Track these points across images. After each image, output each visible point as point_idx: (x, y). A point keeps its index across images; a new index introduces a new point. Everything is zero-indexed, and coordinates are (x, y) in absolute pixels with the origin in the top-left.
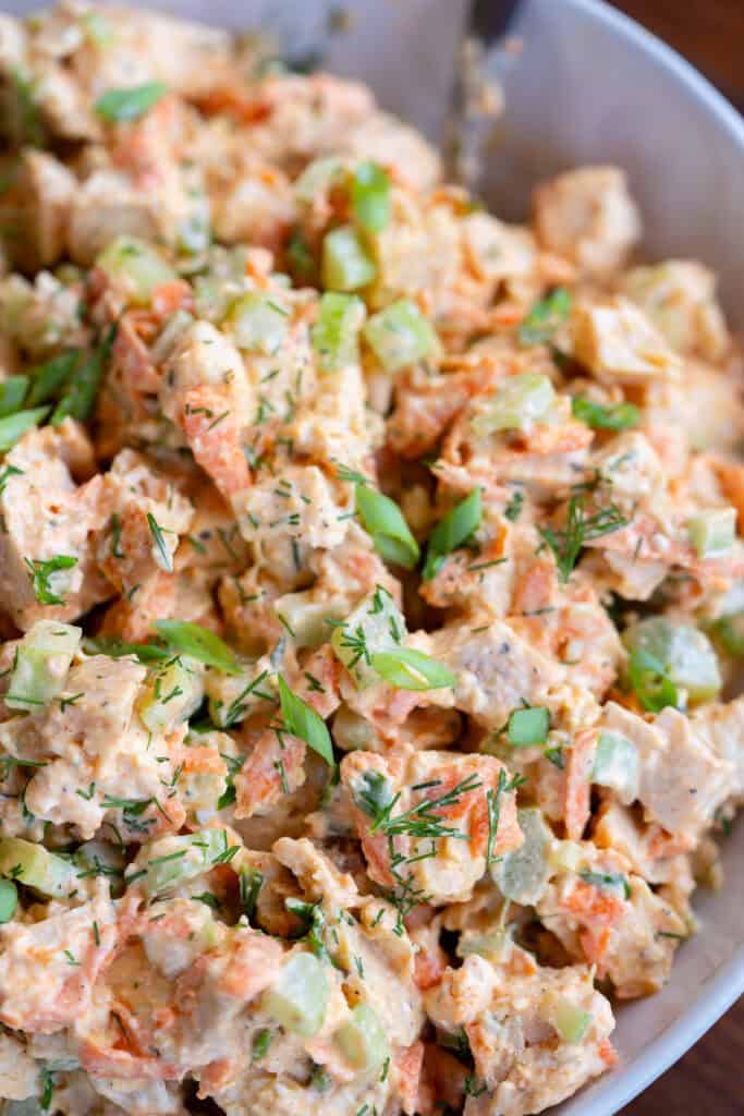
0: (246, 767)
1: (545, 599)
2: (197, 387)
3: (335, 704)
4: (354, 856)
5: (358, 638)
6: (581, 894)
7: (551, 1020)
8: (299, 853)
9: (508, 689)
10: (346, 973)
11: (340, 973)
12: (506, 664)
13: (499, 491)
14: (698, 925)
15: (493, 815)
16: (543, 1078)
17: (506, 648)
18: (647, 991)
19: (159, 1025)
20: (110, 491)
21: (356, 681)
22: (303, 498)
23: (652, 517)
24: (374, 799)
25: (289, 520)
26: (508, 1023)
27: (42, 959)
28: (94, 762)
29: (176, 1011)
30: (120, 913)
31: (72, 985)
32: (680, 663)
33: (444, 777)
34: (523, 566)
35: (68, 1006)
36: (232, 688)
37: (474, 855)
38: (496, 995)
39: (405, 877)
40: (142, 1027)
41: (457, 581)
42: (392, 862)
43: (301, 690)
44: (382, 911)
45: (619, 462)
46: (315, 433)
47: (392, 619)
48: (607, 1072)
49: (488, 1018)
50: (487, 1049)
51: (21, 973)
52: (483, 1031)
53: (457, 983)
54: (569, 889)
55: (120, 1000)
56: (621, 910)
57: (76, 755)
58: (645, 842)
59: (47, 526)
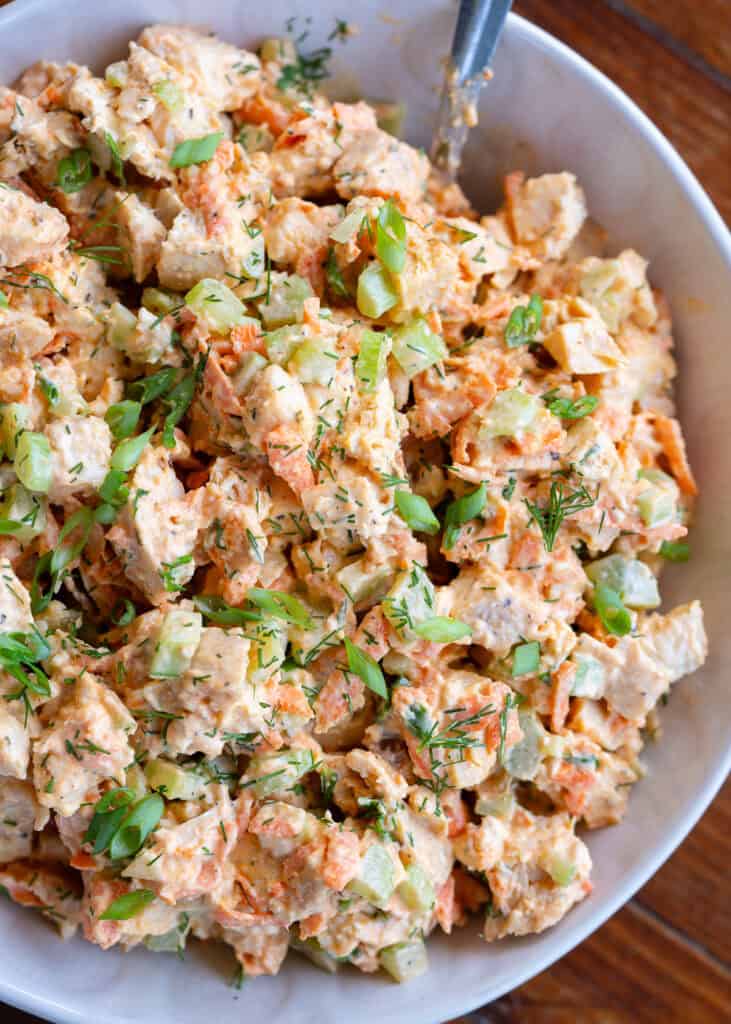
0: (323, 695)
1: (534, 559)
2: (276, 427)
3: (385, 650)
4: (402, 753)
5: (401, 608)
6: (564, 772)
7: (549, 869)
8: (366, 764)
9: (511, 630)
10: (401, 844)
11: (396, 844)
12: (508, 612)
13: (498, 481)
14: (644, 769)
15: (503, 728)
16: (543, 908)
17: (509, 602)
18: (610, 823)
19: (272, 895)
20: (212, 499)
21: (402, 638)
22: (357, 502)
23: (610, 493)
24: (418, 725)
25: (347, 519)
26: (517, 870)
27: (187, 855)
28: (218, 715)
29: (284, 884)
30: (239, 811)
31: (208, 869)
32: (631, 588)
33: (468, 706)
34: (517, 536)
35: (206, 885)
36: (309, 641)
37: (489, 752)
38: (507, 847)
39: (441, 776)
40: (260, 895)
41: (470, 549)
42: (433, 766)
43: (360, 642)
44: (425, 800)
45: (587, 455)
46: (360, 443)
47: (425, 589)
48: (587, 896)
49: (503, 867)
50: (502, 889)
51: (173, 865)
52: (499, 876)
53: (479, 840)
54: (556, 768)
55: (242, 873)
56: (593, 780)
57: (204, 710)
58: (607, 724)
59: (170, 536)
